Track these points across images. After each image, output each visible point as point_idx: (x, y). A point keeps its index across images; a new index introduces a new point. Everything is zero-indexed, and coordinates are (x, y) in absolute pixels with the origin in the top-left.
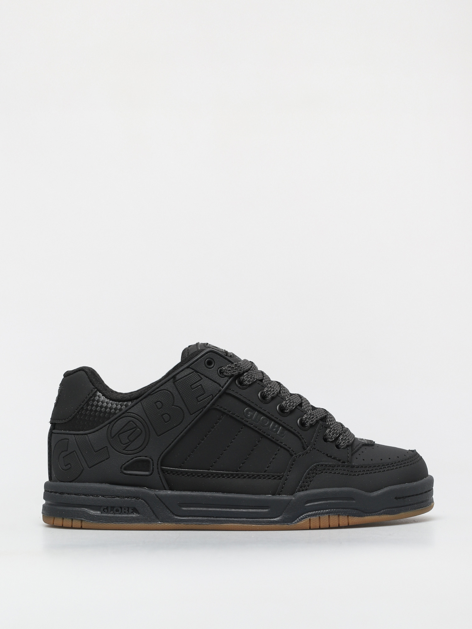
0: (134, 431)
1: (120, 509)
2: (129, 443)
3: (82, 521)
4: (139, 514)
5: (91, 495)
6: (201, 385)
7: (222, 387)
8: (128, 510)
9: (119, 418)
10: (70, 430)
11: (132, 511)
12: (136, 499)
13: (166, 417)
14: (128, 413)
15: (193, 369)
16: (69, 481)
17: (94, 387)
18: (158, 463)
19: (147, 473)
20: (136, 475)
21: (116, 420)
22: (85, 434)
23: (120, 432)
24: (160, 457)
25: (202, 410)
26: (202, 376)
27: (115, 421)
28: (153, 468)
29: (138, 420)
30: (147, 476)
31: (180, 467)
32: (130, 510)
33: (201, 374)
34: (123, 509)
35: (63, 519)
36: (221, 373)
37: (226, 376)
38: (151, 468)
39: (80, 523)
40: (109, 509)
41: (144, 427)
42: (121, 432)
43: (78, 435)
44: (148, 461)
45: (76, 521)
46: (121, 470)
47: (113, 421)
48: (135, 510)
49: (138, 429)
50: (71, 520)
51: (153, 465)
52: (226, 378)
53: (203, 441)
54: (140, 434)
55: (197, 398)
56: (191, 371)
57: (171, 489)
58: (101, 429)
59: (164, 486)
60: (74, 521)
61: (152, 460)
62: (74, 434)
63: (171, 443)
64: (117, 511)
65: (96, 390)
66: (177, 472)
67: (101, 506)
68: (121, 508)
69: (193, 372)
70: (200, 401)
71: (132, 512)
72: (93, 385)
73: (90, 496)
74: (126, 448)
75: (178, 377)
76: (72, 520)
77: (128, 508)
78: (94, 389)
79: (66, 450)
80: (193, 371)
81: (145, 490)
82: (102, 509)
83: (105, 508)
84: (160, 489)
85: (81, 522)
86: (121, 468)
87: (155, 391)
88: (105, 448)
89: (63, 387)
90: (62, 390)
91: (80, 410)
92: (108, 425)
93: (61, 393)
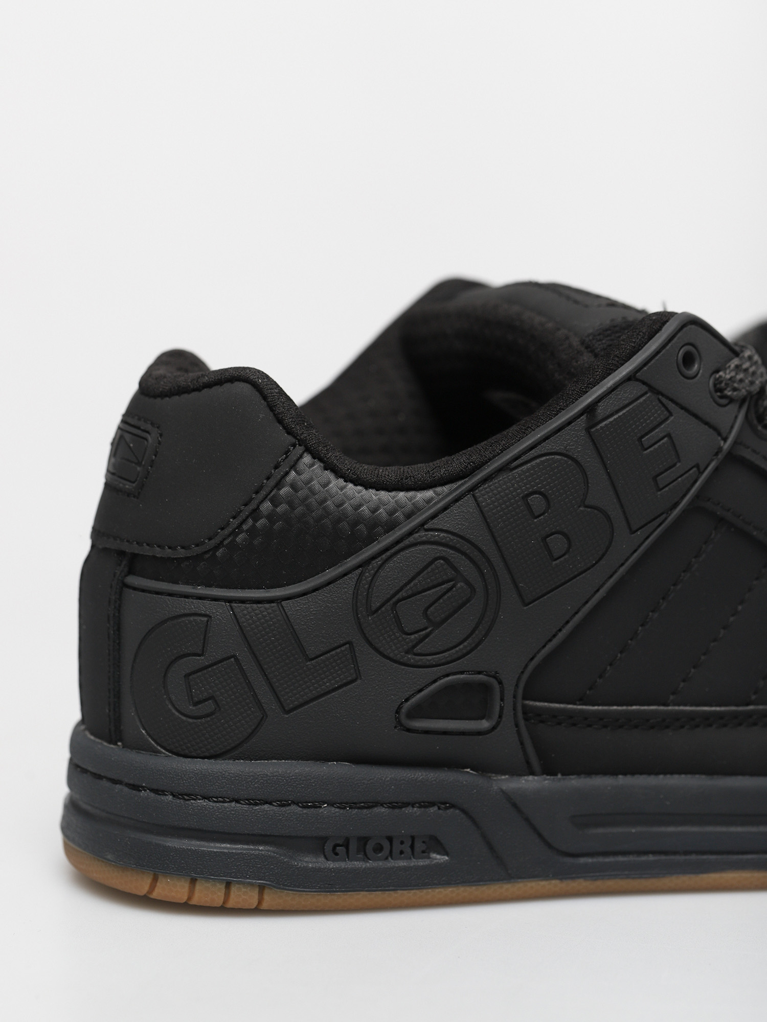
0: (451, 589)
1: (386, 844)
2: (426, 628)
3: (262, 888)
4: (447, 854)
5: (293, 803)
6: (669, 435)
7: (725, 440)
8: (412, 847)
9: (397, 548)
10: (208, 585)
11: (424, 847)
12: (439, 808)
13: (557, 544)
14: (427, 530)
15: (644, 383)
16: (207, 754)
17: (294, 440)
18: (515, 691)
19: (485, 724)
20: (445, 733)
21: (388, 553)
22: (270, 601)
23: (399, 596)
24: (522, 672)
25: (666, 519)
26: (671, 406)
27: (384, 556)
28: (502, 708)
29: (463, 553)
30: (479, 733)
31: (582, 700)
32: (419, 846)
33: (668, 398)
34: (396, 843)
35: (193, 881)
36: (719, 390)
37: (731, 400)
38: (497, 709)
39: (256, 896)
40: (353, 846)
41: (482, 574)
42: (403, 594)
43: (243, 601)
44: (485, 688)
45: (244, 890)
46: (396, 719)
47: (373, 558)
48: (435, 844)
49: (462, 584)
50: (223, 886)
51: (502, 700)
52: (733, 408)
53: (656, 615)
54: (468, 601)
55: (655, 478)
56: (640, 388)
57: (549, 770)
58: (332, 585)
59: (528, 762)
60: (234, 890)
61: (500, 683)
62: (230, 600)
63: (563, 627)
64: (379, 849)
65: (300, 449)
66: (571, 715)
67: (324, 840)
68: (390, 839)
69: (646, 393)
70: (663, 488)
71: (423, 852)
72: (289, 433)
73: (289, 805)
74: (414, 646)
75: (601, 411)
76: (228, 885)
77: (413, 838)
78: (294, 445)
79: (200, 652)
80: (645, 388)
81: (467, 777)
82: (328, 847)
83: (340, 842)
84: (515, 772)
85: (261, 893)
86: (398, 712)
87: (524, 458)
88: (343, 648)
89: (161, 435)
90: (159, 443)
91: (247, 517)
92: (358, 571)
93: (156, 456)
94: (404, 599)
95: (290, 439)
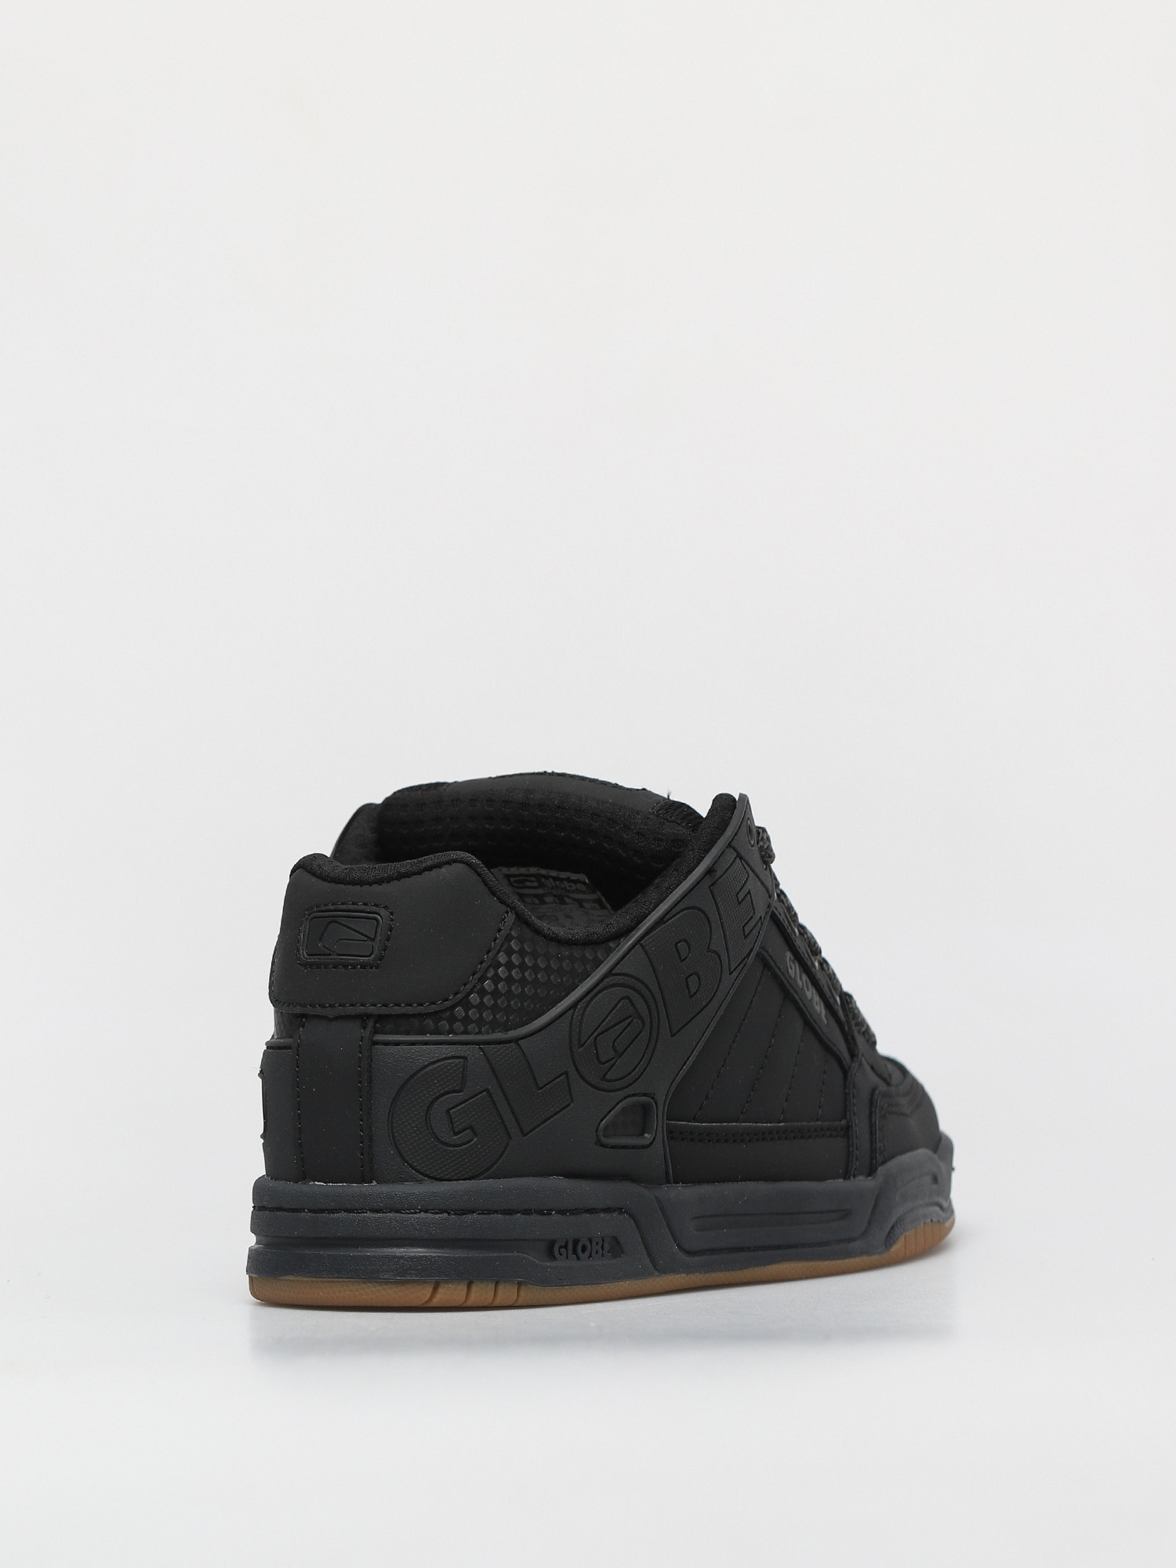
0: (630, 1023)
1: (588, 1246)
2: (614, 1058)
3: (519, 1285)
4: (623, 1253)
5: (535, 1211)
6: (749, 892)
7: (770, 897)
8: (602, 1247)
11: (609, 1247)
12: (619, 1213)
13: (693, 983)
14: (615, 975)
15: (736, 851)
16: (466, 1176)
17: (505, 908)
18: (664, 1110)
19: (647, 1139)
20: (624, 1147)
22: (510, 1041)
23: (598, 1031)
24: (667, 1094)
25: (747, 960)
26: (748, 869)
28: (657, 1126)
29: (638, 992)
30: (643, 1147)
31: (696, 1119)
33: (746, 863)
38: (654, 1127)
39: (516, 1292)
40: (570, 1247)
41: (650, 1011)
42: (600, 1029)
44: (644, 1109)
46: (596, 1136)
47: (579, 1001)
48: (616, 1244)
49: (637, 1019)
50: (493, 1286)
51: (657, 1118)
54: (640, 1033)
56: (734, 855)
57: (678, 1180)
58: (552, 1025)
59: (667, 1173)
60: (500, 1289)
61: (656, 1103)
62: (478, 1043)
63: (691, 1053)
64: (583, 1250)
65: (512, 915)
66: (691, 1131)
67: (555, 1241)
68: (591, 1241)
70: (747, 936)
71: (609, 1251)
72: (501, 903)
73: (532, 1213)
74: (606, 1074)
77: (603, 1240)
78: (507, 912)
79: (459, 1089)
80: (736, 854)
81: (635, 1187)
82: (556, 1248)
83: (563, 1243)
84: (659, 1182)
85: (518, 1290)
86: (596, 1131)
87: (674, 911)
88: (561, 1078)
89: (392, 913)
90: (392, 920)
91: (489, 967)
92: (571, 1012)
93: (391, 931)
94: (602, 1033)
95: (503, 908)
